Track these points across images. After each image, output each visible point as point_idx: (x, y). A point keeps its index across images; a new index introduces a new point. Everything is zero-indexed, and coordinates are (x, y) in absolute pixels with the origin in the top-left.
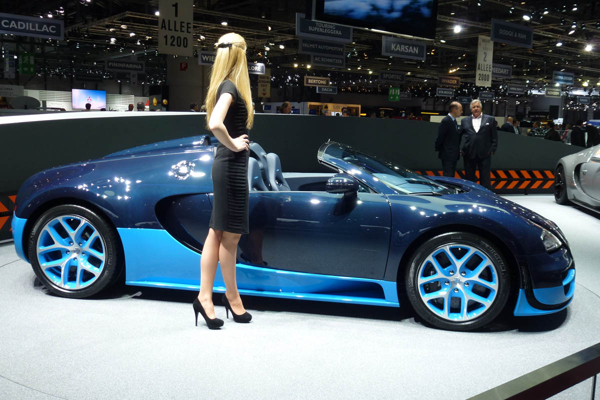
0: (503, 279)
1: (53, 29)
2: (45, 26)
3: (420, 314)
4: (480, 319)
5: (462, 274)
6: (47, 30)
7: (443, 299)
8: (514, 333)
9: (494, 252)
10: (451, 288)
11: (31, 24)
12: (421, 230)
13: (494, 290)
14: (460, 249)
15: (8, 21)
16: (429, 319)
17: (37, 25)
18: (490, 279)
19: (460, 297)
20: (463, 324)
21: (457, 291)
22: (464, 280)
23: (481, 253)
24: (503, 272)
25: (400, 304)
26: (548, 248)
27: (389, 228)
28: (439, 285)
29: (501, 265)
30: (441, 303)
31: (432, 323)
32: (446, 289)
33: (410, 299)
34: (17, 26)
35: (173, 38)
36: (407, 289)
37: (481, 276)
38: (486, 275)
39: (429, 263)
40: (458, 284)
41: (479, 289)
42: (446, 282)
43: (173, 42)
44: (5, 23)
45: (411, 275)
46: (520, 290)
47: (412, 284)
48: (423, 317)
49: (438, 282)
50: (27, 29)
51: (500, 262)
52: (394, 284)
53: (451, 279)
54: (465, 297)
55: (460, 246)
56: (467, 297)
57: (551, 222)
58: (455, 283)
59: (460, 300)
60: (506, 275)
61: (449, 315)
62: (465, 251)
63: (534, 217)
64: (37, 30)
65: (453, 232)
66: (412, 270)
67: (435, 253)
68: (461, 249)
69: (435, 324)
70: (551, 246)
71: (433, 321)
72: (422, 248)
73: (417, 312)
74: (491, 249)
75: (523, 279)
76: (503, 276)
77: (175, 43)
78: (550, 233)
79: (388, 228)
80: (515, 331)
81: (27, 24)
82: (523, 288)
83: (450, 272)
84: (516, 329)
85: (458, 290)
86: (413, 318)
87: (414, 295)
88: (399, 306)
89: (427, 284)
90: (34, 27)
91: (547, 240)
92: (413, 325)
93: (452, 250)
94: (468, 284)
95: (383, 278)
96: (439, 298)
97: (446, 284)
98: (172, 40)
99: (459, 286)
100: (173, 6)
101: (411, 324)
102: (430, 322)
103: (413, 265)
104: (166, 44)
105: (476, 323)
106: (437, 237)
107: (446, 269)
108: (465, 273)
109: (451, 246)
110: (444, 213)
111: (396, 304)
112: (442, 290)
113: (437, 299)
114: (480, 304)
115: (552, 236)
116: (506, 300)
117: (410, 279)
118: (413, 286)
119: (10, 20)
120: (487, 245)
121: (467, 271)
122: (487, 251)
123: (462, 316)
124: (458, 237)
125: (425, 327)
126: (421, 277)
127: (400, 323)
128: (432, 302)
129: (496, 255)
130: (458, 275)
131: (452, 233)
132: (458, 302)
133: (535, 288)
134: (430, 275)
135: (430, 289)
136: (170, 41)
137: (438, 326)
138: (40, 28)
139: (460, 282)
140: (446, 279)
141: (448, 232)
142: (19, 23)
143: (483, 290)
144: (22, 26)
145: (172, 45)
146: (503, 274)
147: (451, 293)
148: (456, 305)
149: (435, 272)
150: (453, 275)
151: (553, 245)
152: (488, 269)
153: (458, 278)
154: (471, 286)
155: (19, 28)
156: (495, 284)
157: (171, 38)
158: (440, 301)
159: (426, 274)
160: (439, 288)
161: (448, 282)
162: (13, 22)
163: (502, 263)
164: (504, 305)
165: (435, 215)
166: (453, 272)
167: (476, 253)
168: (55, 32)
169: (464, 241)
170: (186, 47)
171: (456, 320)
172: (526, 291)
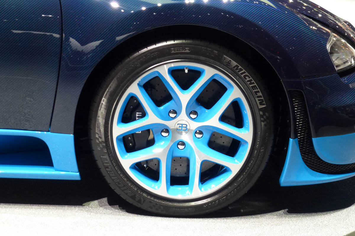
0: (261, 121)
3: (118, 191)
4: (224, 193)
5: (191, 116)
7: (157, 162)
8: (281, 216)
9: (247, 74)
10: (171, 141)
12: (119, 38)
13: (246, 142)
14: (186, 71)
16: (134, 197)
18: (239, 123)
19: (188, 156)
20: (193, 204)
21: (183, 147)
22: (194, 125)
23: (224, 78)
24: (261, 110)
25: (81, 175)
26: (337, 66)
27: (57, 36)
28: (151, 137)
29: (258, 97)
30: (155, 168)
31: (139, 205)
32: (162, 143)
33: (99, 164)
36: (94, 147)
37: (224, 118)
38: (232, 115)
39: (133, 98)
40: (184, 133)
41: (220, 141)
42: (162, 131)
45: (101, 120)
46: (291, 140)
47: (103, 137)
48: (123, 196)
49: (148, 131)
51: (256, 92)
52: (70, 138)
53: (171, 124)
54: (197, 157)
55: (187, 65)
56: (199, 157)
57: (346, 22)
58: (178, 131)
59: (187, 161)
60: (267, 114)
61: (168, 189)
62: (196, 75)
63: (320, 15)
65: (174, 40)
66: (102, 111)
67: (142, 80)
68: (189, 70)
69: (144, 207)
70: (345, 63)
71: (139, 201)
72: (120, 71)
73: (113, 186)
74: (241, 70)
75: (295, 122)
76: (261, 116)
78: (343, 41)
79: (55, 35)
80: (281, 212)
82: (296, 137)
83: (170, 112)
84: (284, 209)
85: (183, 144)
86: (105, 200)
87: (106, 157)
88: (79, 178)
89: (129, 136)
91: (337, 52)
92: (105, 211)
93: (174, 73)
94: (201, 133)
95: (49, 127)
96: (151, 160)
97: (163, 134)
99: (185, 137)
101: (101, 208)
102: (135, 204)
103: (104, 102)
105: (214, 201)
106: (145, 50)
107: (162, 108)
108: (195, 113)
109: (172, 65)
110: (159, 5)
111: (74, 174)
112: (156, 145)
113: (147, 162)
114: (223, 167)
115: (346, 46)
116: (266, 159)
117: (99, 127)
118: (103, 139)
120: (234, 63)
121: (200, 109)
122: (234, 73)
123: (191, 190)
124: (184, 49)
125: (127, 214)
126: (118, 123)
127: (81, 208)
128: (139, 167)
129: (248, 79)
130: (183, 118)
131: (172, 42)
132: (184, 165)
133: (317, 136)
134: (135, 120)
135: (134, 144)
137: (149, 210)
139: (187, 130)
140: (163, 124)
141: (166, 40)
143: (227, 143)
146: (261, 113)
147: (171, 151)
148: (180, 172)
149: (144, 114)
150: (175, 117)
151: (347, 62)
152: (235, 105)
153: (184, 122)
154: (207, 137)
156: (247, 132)
158: (152, 165)
159: (126, 118)
160: (150, 143)
161: (167, 131)
163: (260, 94)
164: (263, 167)
165: (144, 8)
166: (175, 112)
167: (215, 78)
169: (193, 56)
171: (179, 197)
172: (300, 142)
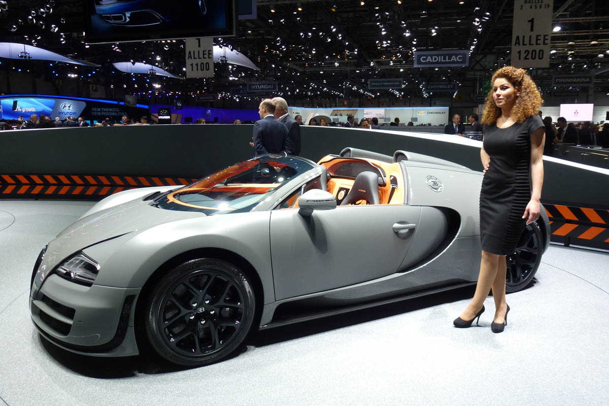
1: (459, 58)
2: (454, 57)
6: (455, 59)
11: (442, 57)
15: (425, 57)
17: (447, 57)
34: (432, 60)
35: (527, 52)
43: (527, 55)
44: (423, 59)
50: (440, 61)
64: (447, 61)
77: (529, 56)
81: (440, 57)
90: (445, 59)
98: (526, 54)
100: (529, 21)
104: (520, 59)
119: (427, 56)
136: (523, 55)
138: (450, 58)
142: (434, 57)
144: (435, 59)
145: (526, 58)
155: (433, 61)
157: (525, 53)
162: (429, 57)
168: (461, 60)
170: (542, 58)
